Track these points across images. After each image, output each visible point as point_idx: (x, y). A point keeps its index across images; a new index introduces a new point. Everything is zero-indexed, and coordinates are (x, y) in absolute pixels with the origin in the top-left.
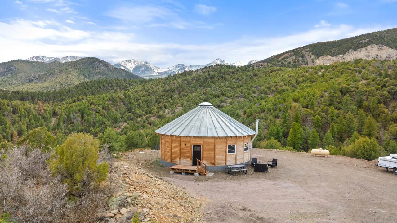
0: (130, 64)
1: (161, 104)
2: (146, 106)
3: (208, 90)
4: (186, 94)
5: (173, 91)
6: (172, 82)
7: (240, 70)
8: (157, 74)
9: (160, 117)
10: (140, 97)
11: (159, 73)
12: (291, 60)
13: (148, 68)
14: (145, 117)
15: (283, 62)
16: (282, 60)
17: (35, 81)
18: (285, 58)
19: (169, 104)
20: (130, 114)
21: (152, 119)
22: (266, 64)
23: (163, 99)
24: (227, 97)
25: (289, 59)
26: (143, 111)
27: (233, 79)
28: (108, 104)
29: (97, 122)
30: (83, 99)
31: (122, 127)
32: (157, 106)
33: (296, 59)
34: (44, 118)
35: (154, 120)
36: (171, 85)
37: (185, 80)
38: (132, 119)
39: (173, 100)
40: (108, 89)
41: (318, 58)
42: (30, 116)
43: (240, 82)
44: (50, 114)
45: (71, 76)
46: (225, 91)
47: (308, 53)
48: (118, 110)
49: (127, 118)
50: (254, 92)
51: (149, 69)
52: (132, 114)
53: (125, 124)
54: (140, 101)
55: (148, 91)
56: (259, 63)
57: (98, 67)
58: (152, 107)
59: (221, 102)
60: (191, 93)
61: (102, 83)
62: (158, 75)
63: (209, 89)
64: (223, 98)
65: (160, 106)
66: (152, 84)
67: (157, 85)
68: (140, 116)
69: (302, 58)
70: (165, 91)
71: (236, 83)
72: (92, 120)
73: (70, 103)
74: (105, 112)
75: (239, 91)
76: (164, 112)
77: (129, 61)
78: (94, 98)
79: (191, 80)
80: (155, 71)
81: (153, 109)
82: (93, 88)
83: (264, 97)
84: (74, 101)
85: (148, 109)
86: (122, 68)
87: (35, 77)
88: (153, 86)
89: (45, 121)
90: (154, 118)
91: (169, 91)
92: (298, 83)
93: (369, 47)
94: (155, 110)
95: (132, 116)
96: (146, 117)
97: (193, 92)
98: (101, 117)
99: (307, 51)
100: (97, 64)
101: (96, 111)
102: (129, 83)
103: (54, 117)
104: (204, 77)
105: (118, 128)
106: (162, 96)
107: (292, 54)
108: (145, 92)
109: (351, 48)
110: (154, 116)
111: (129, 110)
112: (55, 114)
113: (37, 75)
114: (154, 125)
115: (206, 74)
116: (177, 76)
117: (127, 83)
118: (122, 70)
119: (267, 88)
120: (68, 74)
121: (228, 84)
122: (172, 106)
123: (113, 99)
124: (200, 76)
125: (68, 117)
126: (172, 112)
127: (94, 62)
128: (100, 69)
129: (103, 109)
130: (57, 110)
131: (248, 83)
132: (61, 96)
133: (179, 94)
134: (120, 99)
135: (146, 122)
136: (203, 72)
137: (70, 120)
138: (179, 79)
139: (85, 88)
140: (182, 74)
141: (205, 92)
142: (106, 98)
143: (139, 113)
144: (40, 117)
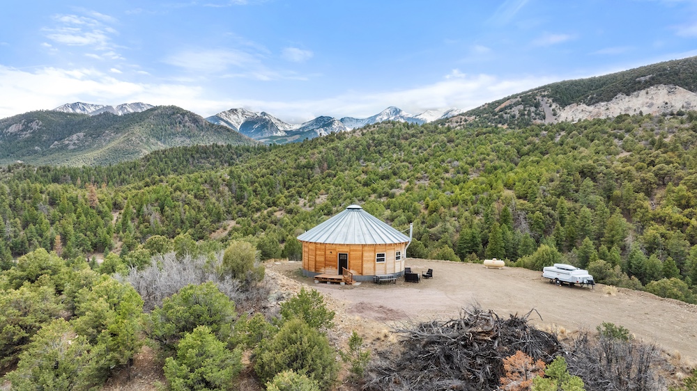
0: (235, 117)
1: (293, 190)
2: (267, 192)
3: (371, 165)
4: (333, 172)
5: (312, 168)
6: (310, 151)
7: (425, 132)
8: (284, 134)
9: (290, 212)
10: (257, 177)
11: (286, 132)
12: (516, 111)
13: (267, 123)
14: (265, 212)
15: (502, 115)
16: (501, 110)
17: (72, 147)
18: (506, 108)
19: (306, 190)
20: (241, 206)
21: (278, 215)
22: (473, 117)
23: (296, 182)
24: (402, 178)
25: (513, 109)
26: (262, 202)
27: (413, 148)
28: (203, 190)
29: (187, 219)
30: (161, 181)
31: (229, 229)
32: (286, 192)
33: (525, 110)
34: (100, 212)
35: (282, 216)
36: (308, 156)
37: (333, 148)
38: (244, 215)
39: (311, 183)
40: (201, 162)
41: (563, 107)
42: (78, 210)
43: (425, 152)
44: (109, 207)
45: (134, 138)
46: (398, 168)
47: (546, 99)
48: (221, 199)
49: (237, 213)
50: (447, 171)
51: (269, 126)
52: (244, 206)
53: (233, 223)
54: (257, 184)
55: (269, 168)
56: (461, 116)
57: (180, 123)
58: (278, 196)
59: (392, 187)
60: (342, 171)
61: (190, 153)
62: (285, 136)
63: (373, 164)
64: (395, 180)
65: (290, 194)
66: (276, 155)
67: (285, 157)
68: (258, 210)
69: (535, 107)
70: (298, 167)
71: (417, 154)
72: (179, 217)
73: (140, 188)
74: (200, 204)
75: (422, 169)
76: (297, 203)
77: (233, 111)
78: (180, 180)
79: (343, 149)
80: (279, 128)
81: (279, 198)
82: (175, 160)
83: (462, 178)
84: (147, 185)
85: (271, 199)
86: (223, 123)
87: (71, 141)
88: (277, 159)
89: (103, 218)
90: (280, 212)
91: (305, 167)
92: (520, 154)
93: (652, 90)
94: (283, 200)
95: (245, 209)
96: (268, 213)
97: (346, 169)
98: (193, 213)
99: (544, 96)
100: (178, 117)
101: (185, 201)
102: (236, 153)
103: (115, 212)
104: (365, 143)
105: (221, 229)
106: (294, 175)
107: (518, 101)
108: (264, 170)
109: (620, 91)
110: (280, 210)
111: (239, 199)
112: (116, 206)
114: (281, 225)
115: (368, 137)
116: (319, 141)
117: (233, 152)
118: (222, 127)
119: (468, 164)
120: (129, 135)
121: (405, 155)
122: (311, 193)
123: (211, 181)
124: (357, 141)
125: (139, 211)
126: (311, 203)
127: (174, 114)
128: (184, 126)
129: (196, 197)
130: (119, 200)
131: (437, 154)
132: (120, 174)
133: (322, 172)
134: (224, 181)
135: (268, 220)
136: (363, 134)
137: (143, 216)
138: (322, 147)
139: (162, 161)
140: (327, 137)
141: (365, 169)
142: (199, 180)
143: (256, 205)
144: (94, 211)
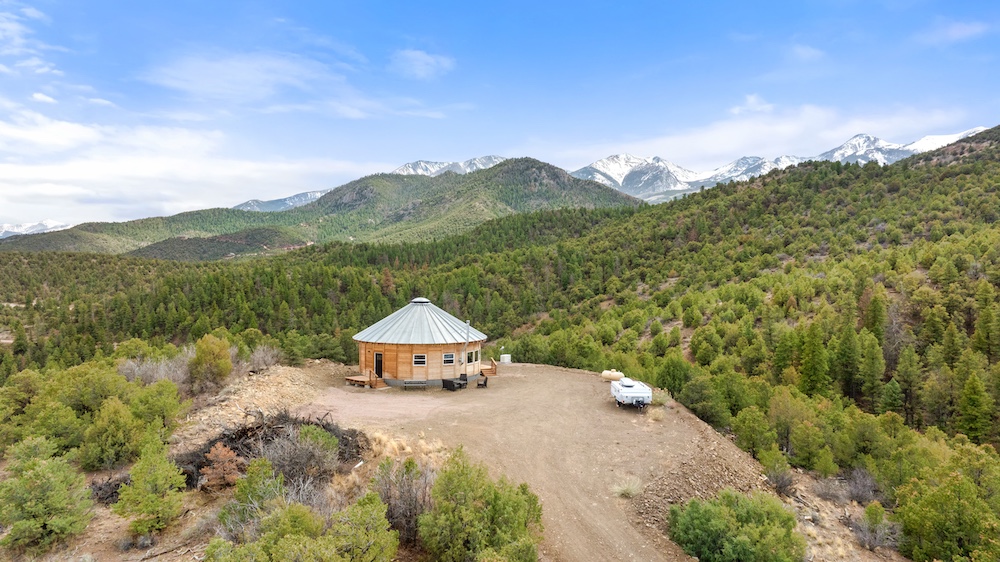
1: (636, 271)
3: (756, 232)
4: (699, 244)
5: (674, 238)
6: (678, 214)
9: (620, 301)
14: (589, 302)
17: (406, 218)
20: (561, 294)
21: (604, 305)
23: (646, 259)
27: (828, 203)
36: (672, 222)
38: (562, 306)
40: (544, 234)
43: (844, 210)
45: (477, 204)
46: (793, 236)
50: (862, 240)
52: (565, 294)
57: (536, 180)
59: (766, 265)
60: (713, 242)
61: (532, 221)
63: (760, 230)
64: (774, 255)
65: (631, 276)
68: (581, 299)
75: (823, 236)
76: (635, 289)
79: (724, 209)
81: (611, 282)
82: (512, 232)
87: (406, 210)
90: (607, 302)
91: (663, 237)
94: (616, 285)
97: (719, 240)
100: (534, 172)
102: (592, 219)
104: (762, 198)
110: (610, 299)
111: (564, 285)
113: (410, 206)
117: (587, 217)
120: (472, 199)
122: (657, 275)
126: (653, 290)
127: (528, 169)
128: (541, 184)
135: (589, 313)
